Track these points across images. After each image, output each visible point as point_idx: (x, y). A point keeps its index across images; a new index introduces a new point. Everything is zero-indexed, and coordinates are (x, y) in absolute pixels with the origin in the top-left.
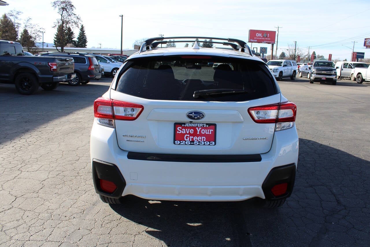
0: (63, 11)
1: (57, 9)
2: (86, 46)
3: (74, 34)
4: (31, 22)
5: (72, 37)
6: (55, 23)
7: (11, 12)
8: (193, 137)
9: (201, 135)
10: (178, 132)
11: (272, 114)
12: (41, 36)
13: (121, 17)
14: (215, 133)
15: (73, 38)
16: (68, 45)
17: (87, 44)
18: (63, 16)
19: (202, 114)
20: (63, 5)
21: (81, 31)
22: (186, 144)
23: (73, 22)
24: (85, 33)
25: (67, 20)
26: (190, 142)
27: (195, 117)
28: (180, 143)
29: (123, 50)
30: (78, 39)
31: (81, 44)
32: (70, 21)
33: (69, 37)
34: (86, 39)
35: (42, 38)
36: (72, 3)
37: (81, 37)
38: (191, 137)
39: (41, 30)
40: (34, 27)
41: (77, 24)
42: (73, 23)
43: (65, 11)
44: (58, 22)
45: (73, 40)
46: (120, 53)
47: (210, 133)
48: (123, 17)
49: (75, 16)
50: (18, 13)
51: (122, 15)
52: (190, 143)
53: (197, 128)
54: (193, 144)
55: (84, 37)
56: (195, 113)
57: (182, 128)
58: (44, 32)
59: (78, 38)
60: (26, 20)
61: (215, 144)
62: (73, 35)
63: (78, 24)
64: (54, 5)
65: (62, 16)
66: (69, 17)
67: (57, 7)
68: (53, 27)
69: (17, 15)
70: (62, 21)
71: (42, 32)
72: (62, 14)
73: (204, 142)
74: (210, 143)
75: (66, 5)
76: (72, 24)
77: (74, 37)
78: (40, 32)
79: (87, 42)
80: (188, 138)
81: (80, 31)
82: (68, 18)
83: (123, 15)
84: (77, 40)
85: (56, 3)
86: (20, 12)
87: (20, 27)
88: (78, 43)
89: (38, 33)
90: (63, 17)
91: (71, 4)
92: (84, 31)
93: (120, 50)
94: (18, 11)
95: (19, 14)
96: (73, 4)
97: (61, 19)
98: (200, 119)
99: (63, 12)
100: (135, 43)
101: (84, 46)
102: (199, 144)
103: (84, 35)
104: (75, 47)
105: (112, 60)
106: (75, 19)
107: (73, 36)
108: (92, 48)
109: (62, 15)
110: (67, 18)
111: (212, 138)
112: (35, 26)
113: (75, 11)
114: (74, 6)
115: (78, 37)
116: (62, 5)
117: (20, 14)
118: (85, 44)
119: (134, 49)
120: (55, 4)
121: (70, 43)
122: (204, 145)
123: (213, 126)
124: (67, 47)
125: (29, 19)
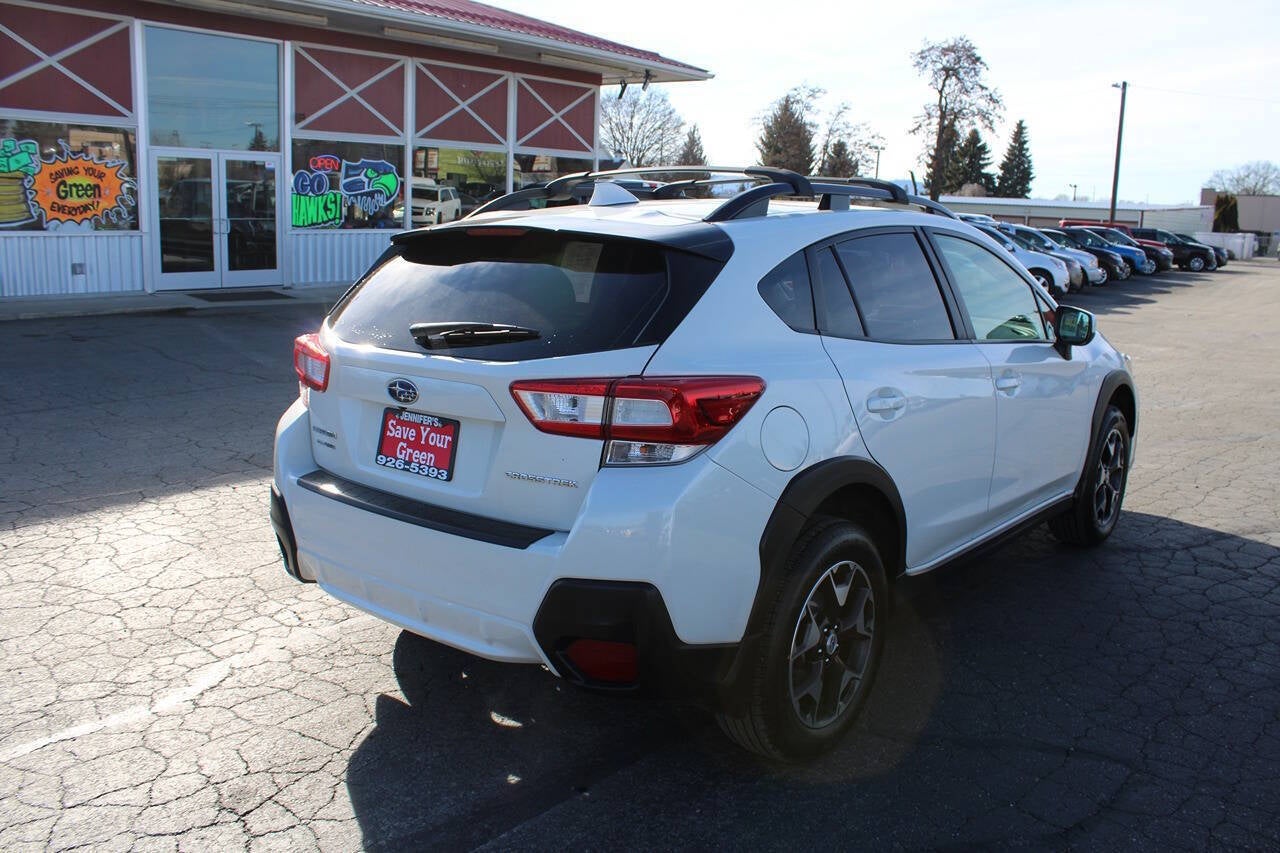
0: (945, 80)
1: (929, 73)
2: (1029, 191)
3: (987, 152)
4: (847, 117)
5: (981, 162)
6: (917, 120)
7: (795, 93)
8: (411, 451)
9: (427, 448)
10: (388, 433)
11: (592, 410)
12: (873, 162)
13: (1119, 91)
14: (454, 445)
15: (986, 165)
16: (968, 188)
17: (1031, 185)
18: (944, 95)
19: (413, 389)
20: (947, 58)
21: (1015, 140)
22: (395, 467)
23: (976, 111)
24: (1027, 150)
25: (957, 107)
26: (405, 464)
27: (401, 393)
28: (387, 462)
29: (1118, 207)
30: (1001, 168)
31: (1011, 186)
32: (965, 111)
33: (971, 160)
34: (1029, 167)
35: (875, 165)
36: (975, 51)
37: (1014, 163)
38: (410, 451)
39: (875, 142)
40: (856, 132)
41: (988, 119)
42: (974, 115)
43: (954, 77)
44: (929, 114)
45: (985, 171)
46: (1107, 216)
47: (445, 447)
48: (1128, 89)
49: (985, 92)
50: (813, 94)
51: (1125, 84)
52: (402, 467)
53: (422, 428)
54: (408, 470)
55: (1023, 163)
56: (402, 385)
57: (397, 424)
58: (883, 149)
59: (1004, 166)
60: (835, 112)
61: (449, 478)
62: (987, 156)
63: (991, 118)
64: (921, 61)
65: (941, 96)
66: (964, 97)
67: (930, 66)
68: (910, 132)
69: (811, 98)
70: (941, 110)
71: (876, 148)
72: (942, 89)
73: (429, 467)
74: (439, 474)
75: (959, 58)
76: (970, 119)
77: (986, 161)
78: (871, 148)
79: (1031, 179)
80: (404, 452)
81: (1011, 141)
82: (961, 101)
83: (1128, 82)
84: (1000, 173)
85: (927, 54)
86: (819, 91)
87: (815, 136)
88: (1000, 184)
89: (864, 153)
90: (943, 99)
91: (974, 55)
92: (1025, 142)
93: (1109, 207)
94: (812, 87)
95: (815, 98)
96: (978, 53)
97: (938, 103)
98: (408, 401)
99: (947, 82)
100: (1211, 181)
101: (1022, 192)
102: (418, 473)
103: (1024, 155)
104: (988, 196)
105: (1044, 242)
106: (983, 104)
107: (984, 159)
108: (1057, 199)
109: (941, 92)
110: (958, 99)
111: (447, 462)
112: (859, 130)
113: (985, 77)
114: (982, 60)
115: (1001, 162)
116: (945, 60)
117: (818, 95)
118: (1024, 185)
119: (1202, 204)
120: (922, 58)
121: (972, 183)
122: (428, 475)
123: (450, 426)
124: (960, 195)
125: (842, 109)
